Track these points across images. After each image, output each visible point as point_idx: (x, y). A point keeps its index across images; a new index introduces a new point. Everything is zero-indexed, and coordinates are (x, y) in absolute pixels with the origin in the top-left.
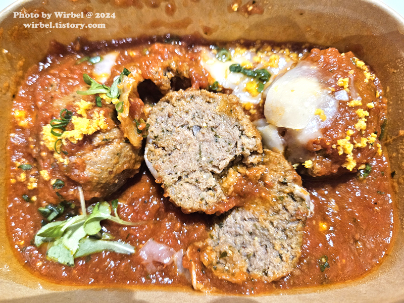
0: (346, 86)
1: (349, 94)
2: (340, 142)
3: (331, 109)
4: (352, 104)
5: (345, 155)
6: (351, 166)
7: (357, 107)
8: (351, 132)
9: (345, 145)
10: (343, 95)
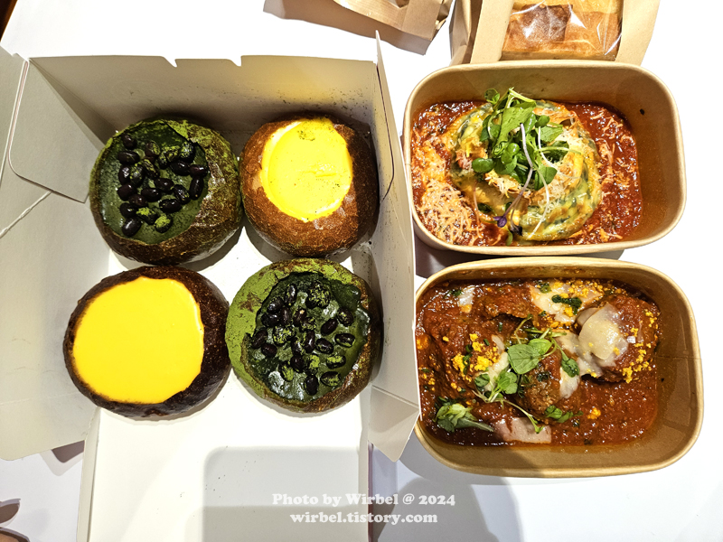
0: (636, 333)
1: (636, 338)
2: (625, 370)
3: (625, 348)
4: (637, 345)
5: (626, 375)
6: (628, 381)
7: (639, 348)
8: (632, 364)
9: (628, 371)
10: (632, 340)
